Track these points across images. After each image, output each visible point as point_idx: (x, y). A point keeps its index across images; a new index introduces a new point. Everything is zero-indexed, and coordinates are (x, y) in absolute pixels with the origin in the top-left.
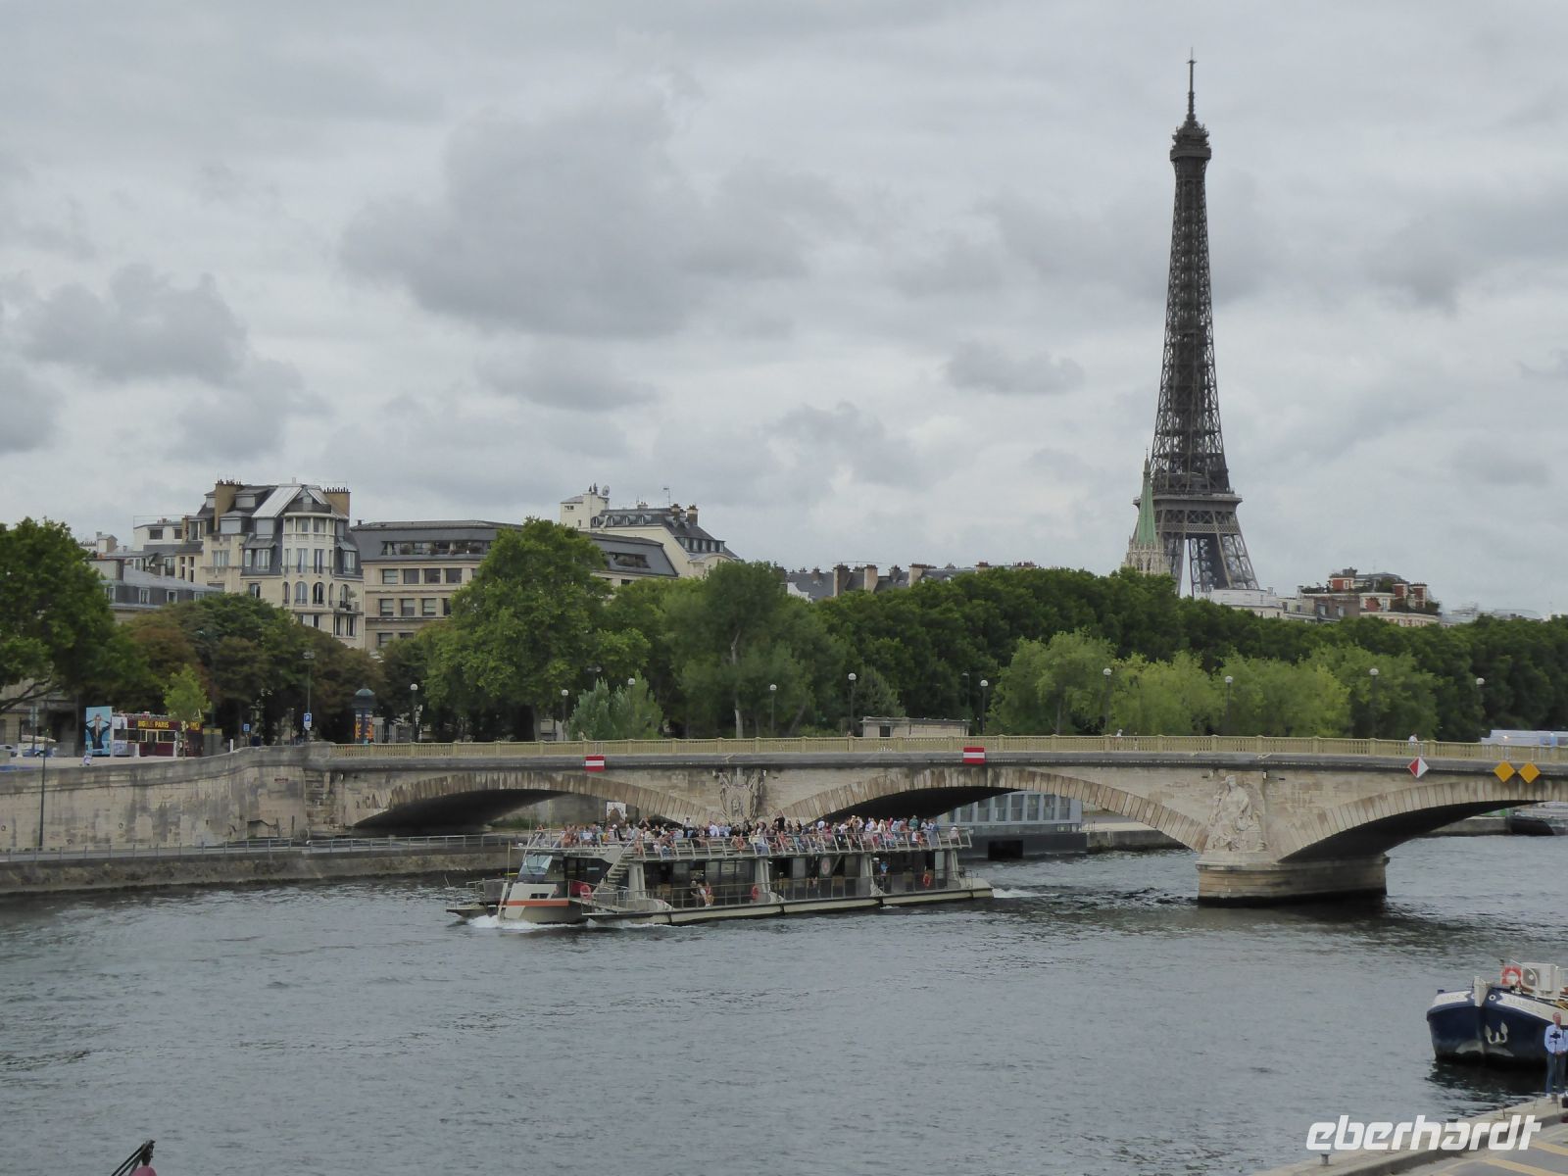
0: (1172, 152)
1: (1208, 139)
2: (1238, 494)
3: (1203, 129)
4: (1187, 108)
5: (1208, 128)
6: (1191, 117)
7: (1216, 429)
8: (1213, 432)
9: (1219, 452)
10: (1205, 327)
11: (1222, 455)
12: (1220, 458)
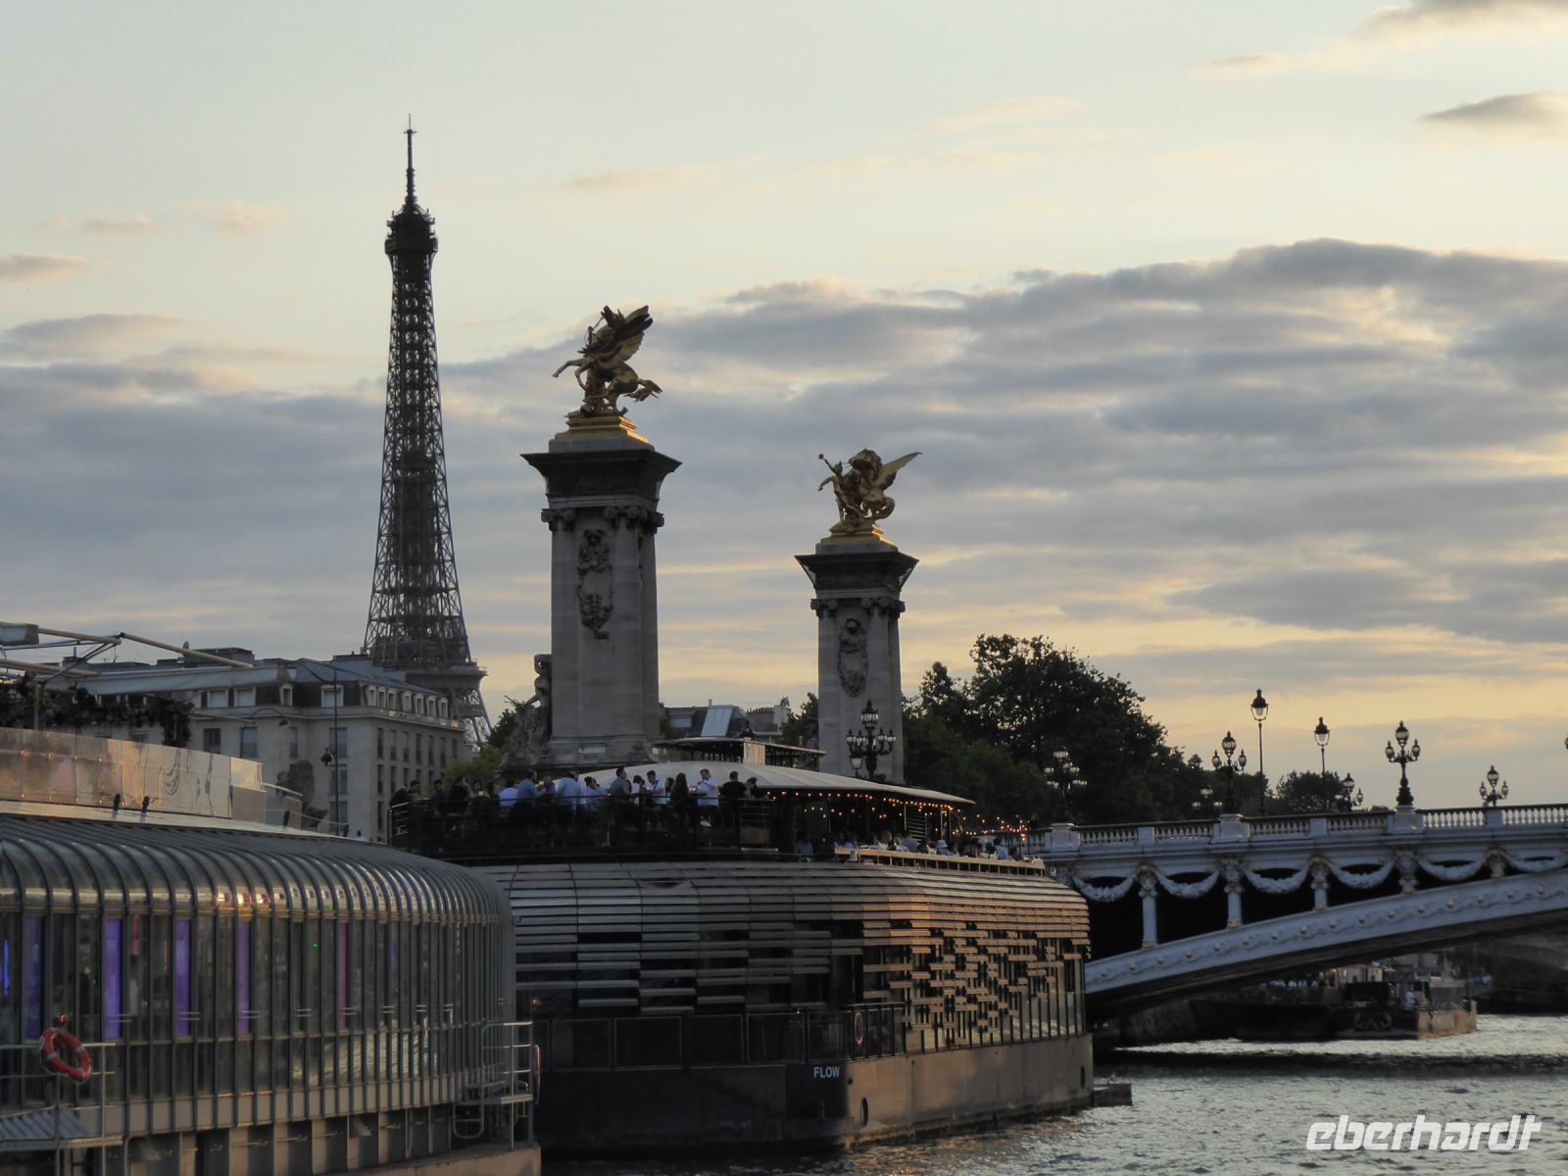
0: (387, 243)
1: (433, 228)
2: (481, 665)
3: (427, 215)
4: (406, 189)
5: (432, 215)
6: (410, 200)
7: (451, 586)
8: (447, 590)
9: (455, 614)
10: (433, 461)
11: (461, 617)
12: (457, 622)
